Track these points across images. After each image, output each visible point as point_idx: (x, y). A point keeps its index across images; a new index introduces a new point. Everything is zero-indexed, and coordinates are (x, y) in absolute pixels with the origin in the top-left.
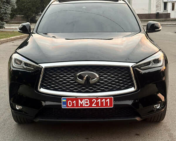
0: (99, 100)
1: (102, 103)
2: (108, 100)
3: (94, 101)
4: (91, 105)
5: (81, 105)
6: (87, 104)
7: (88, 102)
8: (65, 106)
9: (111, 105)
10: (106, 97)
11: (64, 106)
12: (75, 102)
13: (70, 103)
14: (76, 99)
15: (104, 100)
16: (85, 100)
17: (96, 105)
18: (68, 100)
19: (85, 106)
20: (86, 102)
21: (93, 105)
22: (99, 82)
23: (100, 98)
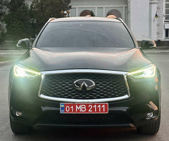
0: (95, 106)
1: (98, 109)
2: (104, 106)
3: (90, 107)
4: (87, 111)
5: (79, 111)
6: (84, 109)
7: (85, 108)
8: (63, 111)
9: (106, 111)
10: (101, 104)
12: (72, 107)
13: (68, 108)
14: (74, 104)
15: (99, 106)
16: (82, 105)
17: (92, 111)
18: (66, 105)
19: (82, 111)
20: (83, 108)
21: (89, 111)
22: (95, 89)
23: (96, 104)
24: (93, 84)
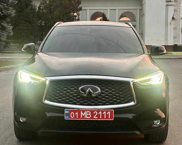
0: (100, 112)
1: (103, 115)
2: (109, 113)
3: (96, 113)
4: (92, 117)
5: (83, 117)
6: (88, 116)
7: (90, 114)
8: (68, 117)
9: (111, 117)
10: (107, 110)
11: (66, 118)
12: (77, 113)
13: (72, 114)
14: (79, 111)
15: (105, 112)
16: (87, 112)
17: (97, 118)
18: (70, 111)
19: (87, 117)
20: (88, 114)
21: (94, 117)
22: (100, 95)
23: (101, 111)
24: (98, 91)
